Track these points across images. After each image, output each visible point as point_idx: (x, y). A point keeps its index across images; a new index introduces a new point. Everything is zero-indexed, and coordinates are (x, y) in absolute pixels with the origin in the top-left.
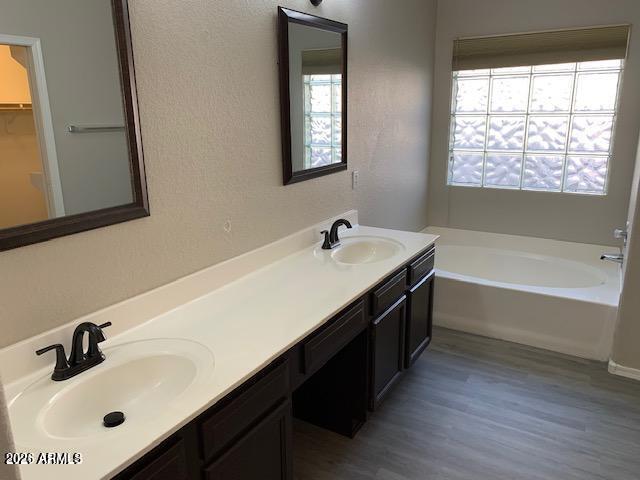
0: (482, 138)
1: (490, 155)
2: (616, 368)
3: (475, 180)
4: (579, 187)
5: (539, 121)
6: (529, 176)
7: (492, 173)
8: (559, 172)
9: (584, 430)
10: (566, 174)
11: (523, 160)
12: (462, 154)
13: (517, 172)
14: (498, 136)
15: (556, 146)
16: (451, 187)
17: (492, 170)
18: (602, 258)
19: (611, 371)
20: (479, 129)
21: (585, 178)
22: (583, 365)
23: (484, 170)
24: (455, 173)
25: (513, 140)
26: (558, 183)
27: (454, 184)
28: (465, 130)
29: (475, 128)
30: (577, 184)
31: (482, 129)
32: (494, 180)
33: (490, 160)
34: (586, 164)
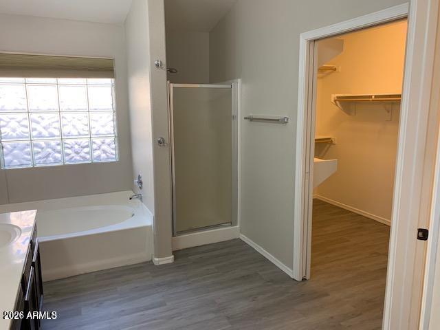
0: (27, 130)
1: (35, 142)
2: (159, 261)
3: (25, 162)
4: (101, 158)
5: (69, 116)
6: (68, 155)
7: (39, 155)
8: (87, 150)
9: (166, 305)
10: (92, 150)
11: (62, 144)
12: (11, 143)
13: (59, 152)
14: (39, 128)
15: (82, 132)
16: (6, 171)
17: (39, 153)
18: (131, 199)
19: (156, 264)
20: (23, 123)
21: (104, 152)
22: (141, 267)
23: (33, 154)
24: (6, 159)
25: (51, 130)
26: (88, 157)
27: (7, 168)
28: (10, 124)
29: (19, 122)
30: (100, 156)
31: (26, 123)
32: (42, 161)
33: (36, 146)
34: (103, 143)
